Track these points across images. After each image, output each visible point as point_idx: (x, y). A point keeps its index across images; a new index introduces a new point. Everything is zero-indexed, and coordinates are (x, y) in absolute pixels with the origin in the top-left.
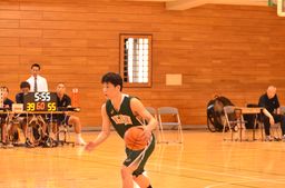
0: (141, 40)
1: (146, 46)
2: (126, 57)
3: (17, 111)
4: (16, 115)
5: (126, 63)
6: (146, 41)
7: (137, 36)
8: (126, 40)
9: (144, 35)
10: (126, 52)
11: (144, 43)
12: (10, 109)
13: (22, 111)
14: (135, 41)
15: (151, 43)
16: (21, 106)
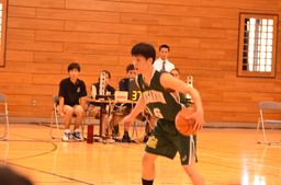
0: (264, 21)
1: (271, 29)
2: (246, 41)
3: (121, 100)
4: (119, 104)
5: (246, 48)
6: (271, 22)
7: (260, 15)
8: (247, 20)
9: (268, 15)
10: (246, 34)
11: (268, 25)
12: (113, 97)
13: (126, 101)
14: (258, 21)
15: (277, 25)
16: (126, 94)
